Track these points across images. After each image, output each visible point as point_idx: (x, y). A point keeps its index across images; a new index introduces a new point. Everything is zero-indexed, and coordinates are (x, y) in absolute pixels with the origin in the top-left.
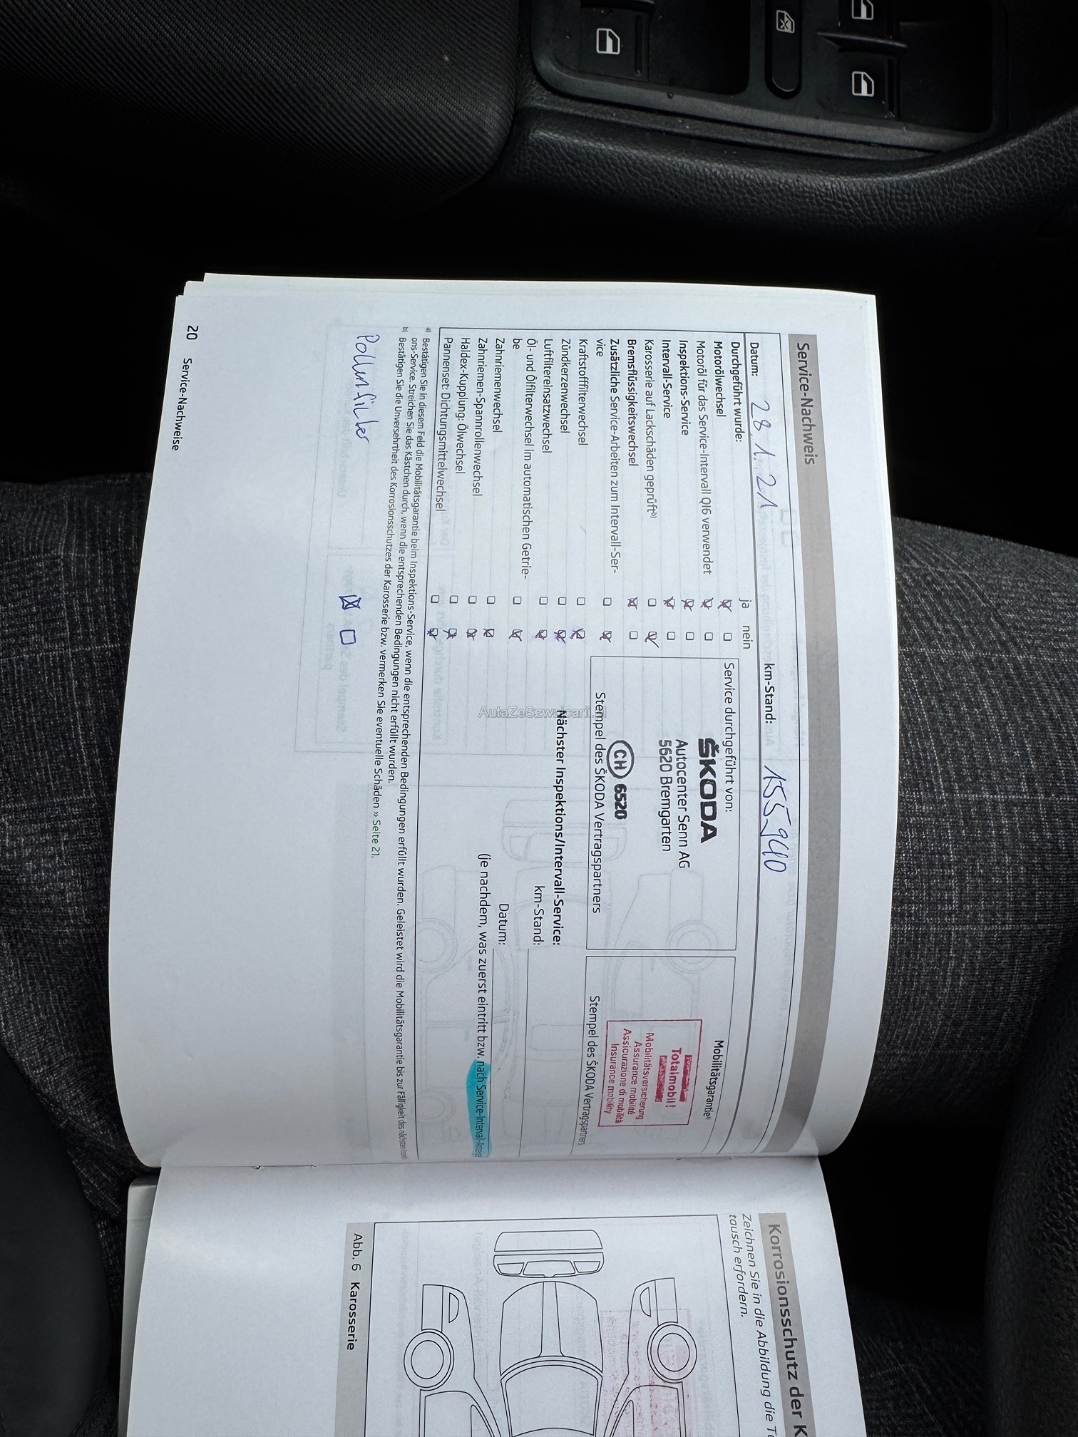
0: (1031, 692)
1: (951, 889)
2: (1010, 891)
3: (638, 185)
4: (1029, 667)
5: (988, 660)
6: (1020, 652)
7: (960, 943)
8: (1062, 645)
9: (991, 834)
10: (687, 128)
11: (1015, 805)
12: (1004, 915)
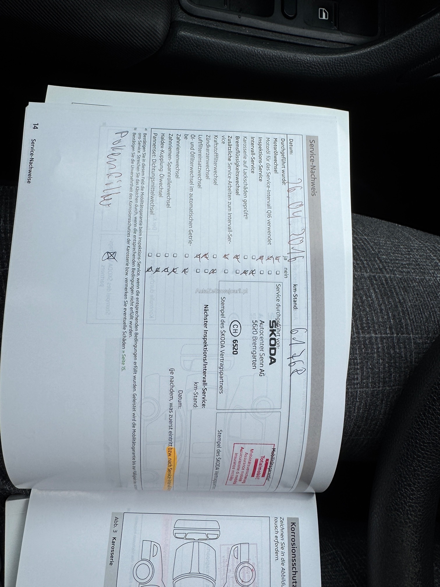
0: (392, 290)
1: (357, 374)
2: (382, 374)
3: (225, 56)
4: (391, 280)
5: (374, 276)
6: (388, 273)
7: (361, 395)
8: (404, 270)
9: (374, 351)
10: (247, 32)
11: (385, 339)
12: (379, 384)
